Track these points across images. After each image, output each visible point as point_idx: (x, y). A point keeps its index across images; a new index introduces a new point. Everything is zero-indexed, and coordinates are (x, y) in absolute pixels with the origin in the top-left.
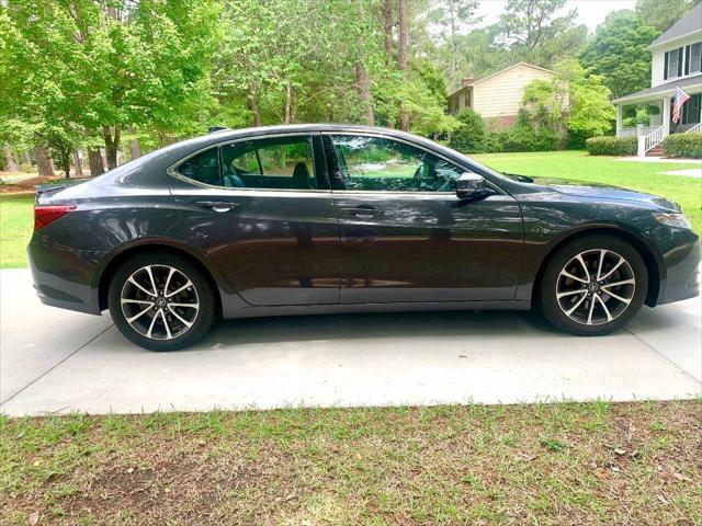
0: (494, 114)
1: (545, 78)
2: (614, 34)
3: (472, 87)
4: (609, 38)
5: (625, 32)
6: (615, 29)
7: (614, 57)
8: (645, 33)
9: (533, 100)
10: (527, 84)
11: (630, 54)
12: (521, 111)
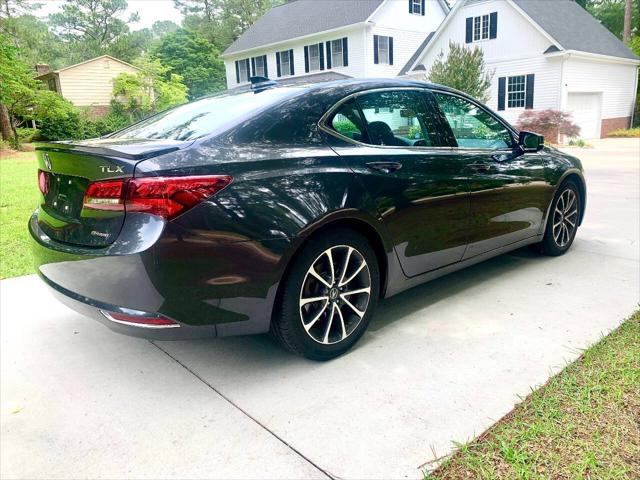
0: (87, 103)
1: (131, 72)
2: (177, 41)
3: (58, 74)
4: (174, 44)
5: (186, 40)
6: (178, 37)
7: (180, 61)
8: (201, 44)
9: (123, 92)
10: (115, 77)
11: (193, 59)
12: (113, 102)
